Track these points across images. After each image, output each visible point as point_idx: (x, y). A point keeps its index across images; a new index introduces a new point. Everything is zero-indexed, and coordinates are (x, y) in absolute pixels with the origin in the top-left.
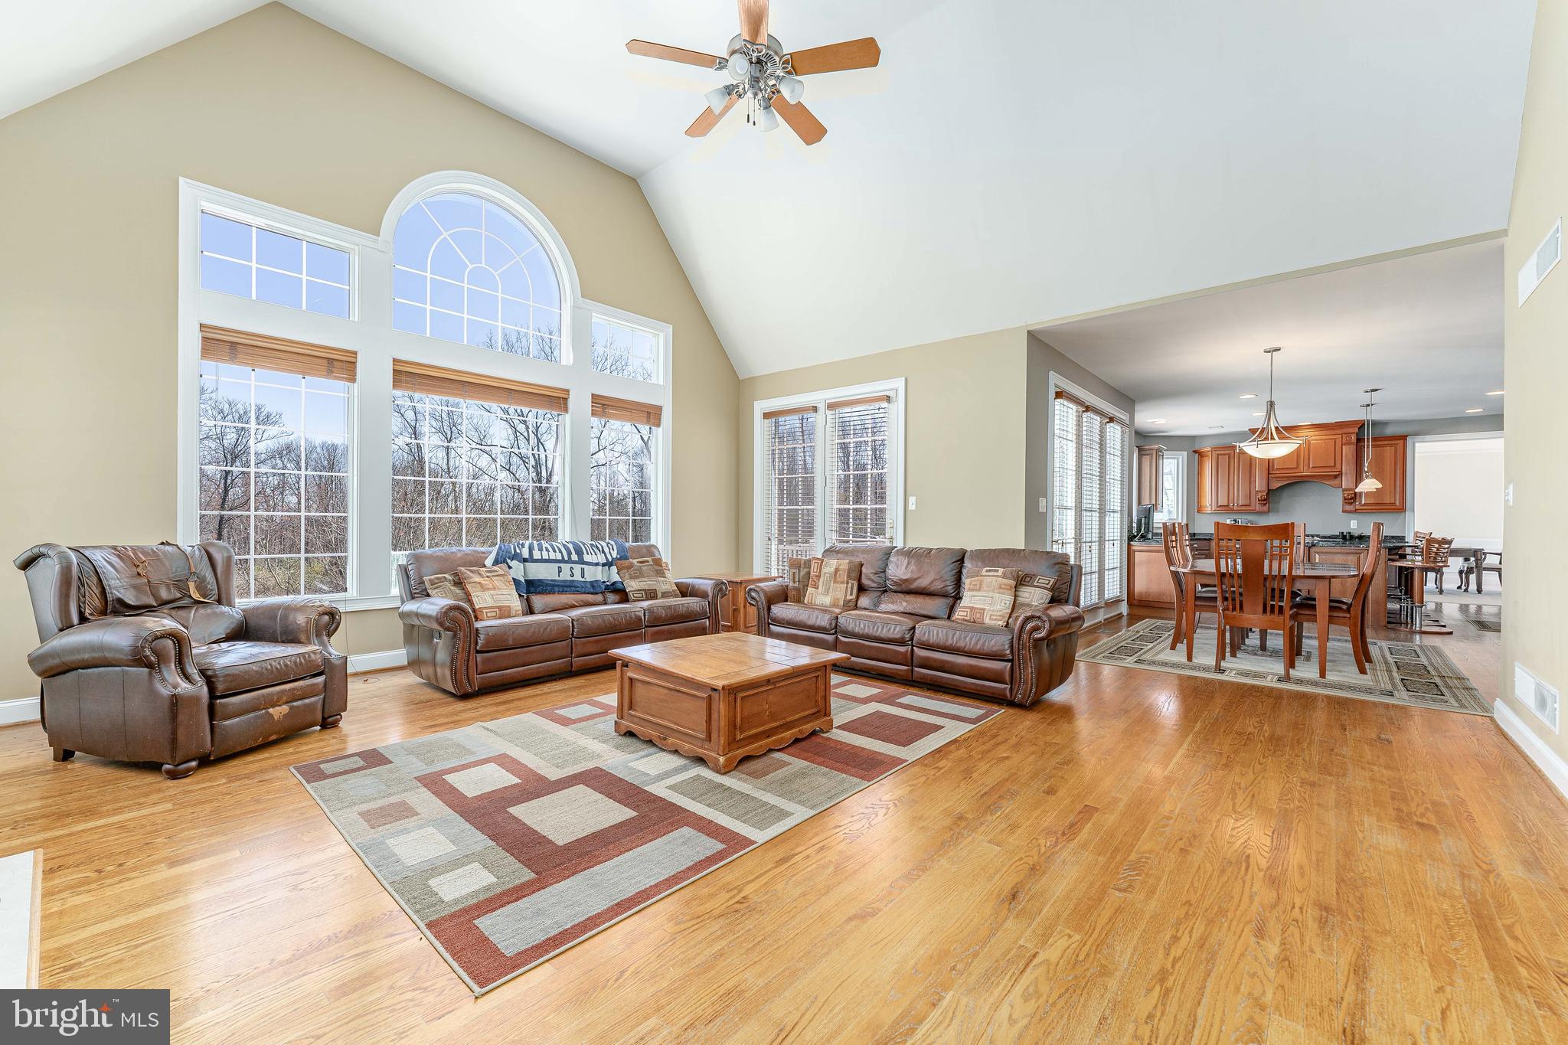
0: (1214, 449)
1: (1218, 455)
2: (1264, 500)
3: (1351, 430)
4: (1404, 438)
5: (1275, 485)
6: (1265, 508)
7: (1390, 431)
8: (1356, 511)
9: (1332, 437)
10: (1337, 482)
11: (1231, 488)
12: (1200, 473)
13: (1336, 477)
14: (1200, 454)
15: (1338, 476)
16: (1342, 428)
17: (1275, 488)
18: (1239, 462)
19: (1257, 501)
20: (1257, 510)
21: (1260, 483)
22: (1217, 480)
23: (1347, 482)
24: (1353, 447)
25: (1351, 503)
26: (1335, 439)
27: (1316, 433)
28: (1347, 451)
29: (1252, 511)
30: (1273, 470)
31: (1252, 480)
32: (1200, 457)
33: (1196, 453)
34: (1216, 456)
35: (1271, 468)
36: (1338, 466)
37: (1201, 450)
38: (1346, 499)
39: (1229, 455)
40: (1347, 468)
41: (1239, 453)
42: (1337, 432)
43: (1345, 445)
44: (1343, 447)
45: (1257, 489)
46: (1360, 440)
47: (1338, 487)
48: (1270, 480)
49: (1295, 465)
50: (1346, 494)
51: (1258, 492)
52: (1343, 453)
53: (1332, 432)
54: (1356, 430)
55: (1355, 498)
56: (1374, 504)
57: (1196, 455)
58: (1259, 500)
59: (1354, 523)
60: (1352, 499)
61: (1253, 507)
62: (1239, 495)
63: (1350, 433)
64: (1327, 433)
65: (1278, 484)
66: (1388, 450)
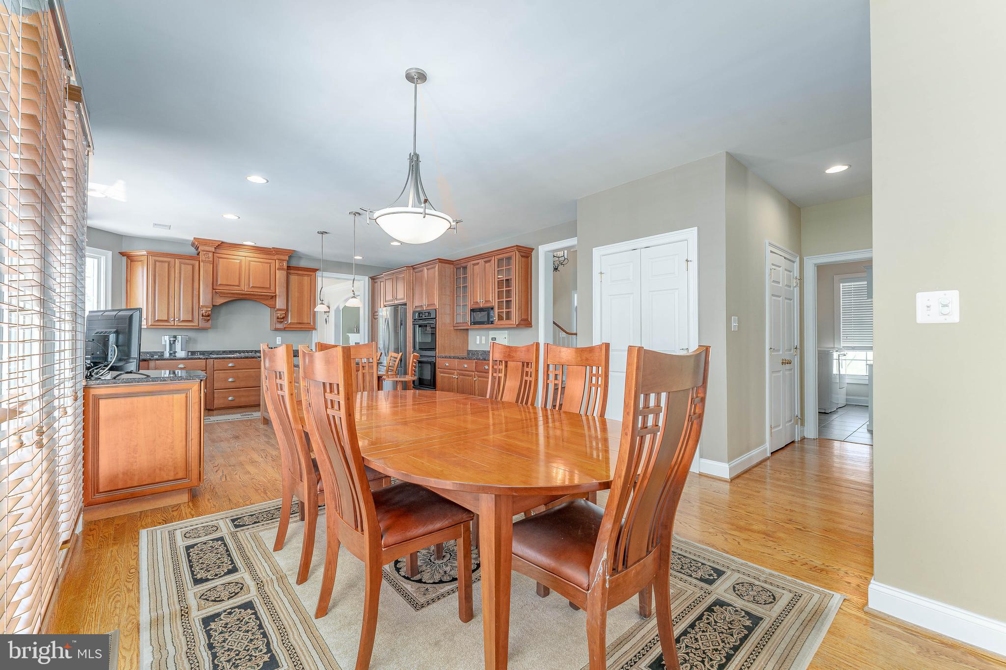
0: (150, 254)
1: (156, 261)
2: (208, 316)
3: (282, 257)
4: (315, 270)
5: (220, 301)
6: (208, 325)
7: (303, 264)
8: (284, 329)
9: (267, 261)
10: (271, 302)
11: (172, 304)
12: (129, 281)
13: (272, 298)
14: (130, 258)
15: (274, 297)
16: (277, 254)
17: (218, 304)
18: (180, 273)
19: (201, 317)
20: (200, 326)
21: (205, 298)
22: (155, 290)
23: (280, 303)
24: (285, 273)
25: (281, 322)
26: (270, 263)
27: (256, 255)
28: (281, 275)
29: (194, 327)
30: (217, 286)
31: (194, 294)
32: (129, 261)
33: (123, 256)
34: (153, 261)
35: (215, 283)
36: (272, 288)
37: (131, 254)
38: (278, 318)
39: (169, 263)
40: (280, 291)
41: (181, 263)
42: (272, 257)
43: (279, 269)
44: (277, 271)
45: (201, 304)
46: (289, 268)
47: (273, 307)
48: (214, 295)
49: (237, 283)
50: (280, 314)
51: (203, 307)
52: (277, 277)
53: (268, 257)
54: (287, 258)
55: (285, 318)
56: (297, 323)
57: (124, 259)
58: (203, 316)
59: (279, 339)
60: (283, 318)
61: (195, 324)
62: (180, 309)
63: (283, 260)
64: (264, 256)
65: (222, 301)
66: (306, 279)
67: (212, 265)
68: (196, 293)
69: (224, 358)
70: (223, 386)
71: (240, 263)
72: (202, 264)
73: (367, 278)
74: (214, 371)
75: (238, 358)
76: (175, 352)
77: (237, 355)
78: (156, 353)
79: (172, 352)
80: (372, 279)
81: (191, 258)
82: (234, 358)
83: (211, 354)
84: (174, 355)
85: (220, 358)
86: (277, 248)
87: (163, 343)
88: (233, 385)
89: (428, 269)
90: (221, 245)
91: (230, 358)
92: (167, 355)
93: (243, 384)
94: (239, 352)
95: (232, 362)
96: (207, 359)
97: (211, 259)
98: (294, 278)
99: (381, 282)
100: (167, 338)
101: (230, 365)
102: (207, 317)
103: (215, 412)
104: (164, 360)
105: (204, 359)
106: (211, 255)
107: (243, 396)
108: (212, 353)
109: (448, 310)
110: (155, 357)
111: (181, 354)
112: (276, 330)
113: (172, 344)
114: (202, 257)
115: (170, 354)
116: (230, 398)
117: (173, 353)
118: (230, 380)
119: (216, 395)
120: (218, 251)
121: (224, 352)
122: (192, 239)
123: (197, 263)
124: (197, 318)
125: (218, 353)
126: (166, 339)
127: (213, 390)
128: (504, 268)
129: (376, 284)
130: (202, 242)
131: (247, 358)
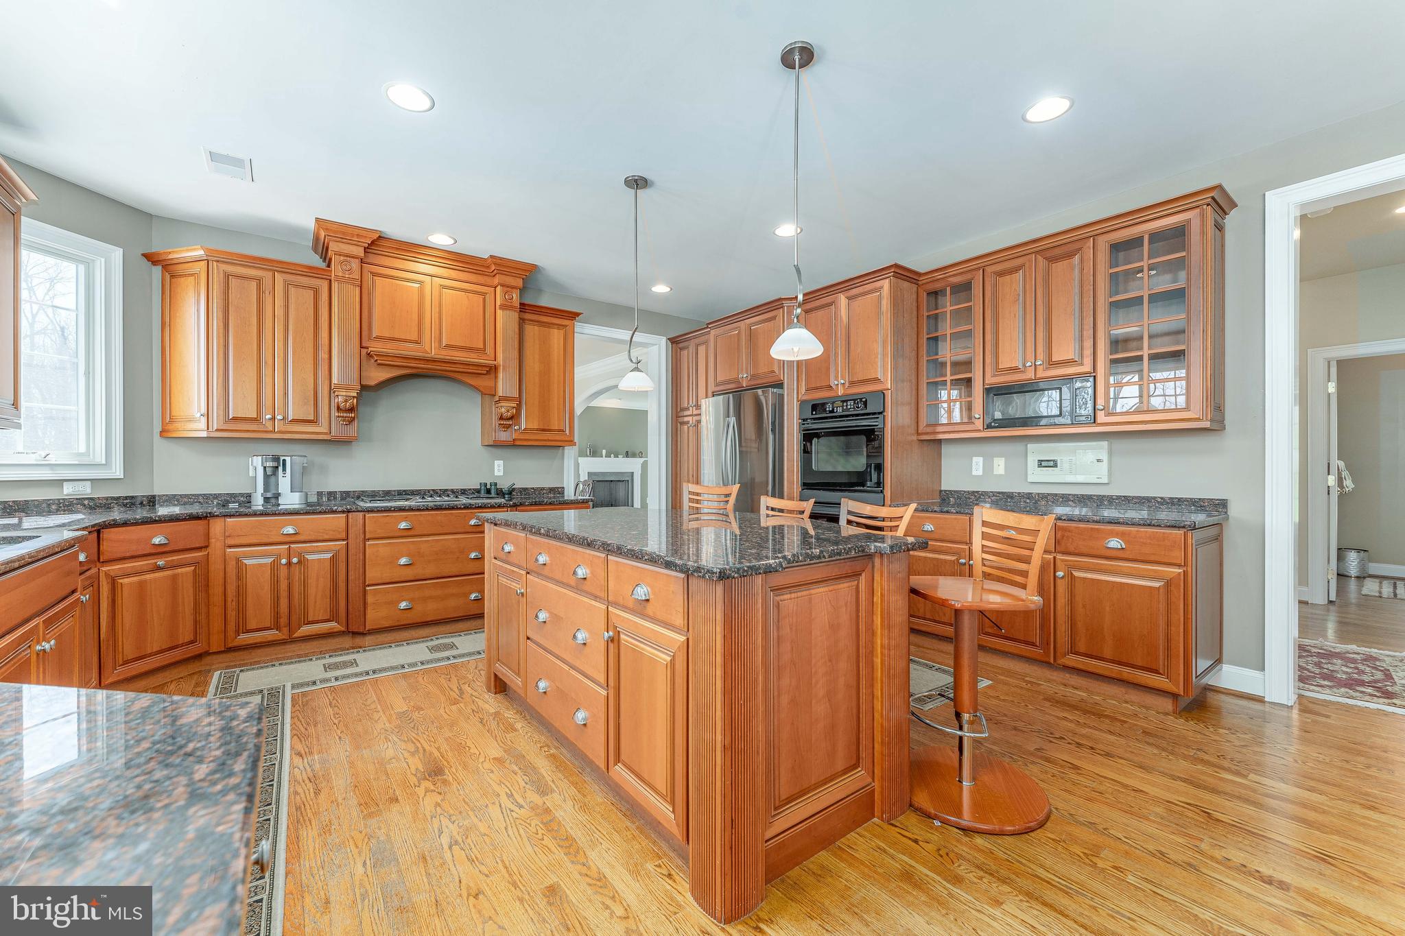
0: (214, 257)
1: (227, 276)
2: (351, 410)
3: (510, 281)
4: (573, 316)
5: (377, 375)
6: (352, 430)
7: (549, 300)
8: (511, 446)
9: (479, 288)
10: (487, 382)
11: (267, 379)
12: (167, 324)
13: (488, 372)
14: (168, 268)
15: (492, 370)
16: (501, 273)
17: (373, 383)
18: (287, 307)
19: (335, 413)
20: (333, 434)
21: (342, 369)
22: (226, 346)
23: (505, 384)
24: (514, 316)
25: (508, 427)
26: (484, 294)
27: (453, 274)
28: (505, 321)
29: (321, 437)
30: (369, 339)
31: (320, 358)
32: (168, 276)
33: (155, 263)
34: (222, 275)
35: (365, 333)
36: (489, 350)
37: (170, 257)
38: (501, 418)
39: (259, 281)
40: (504, 356)
41: (287, 285)
42: (488, 280)
43: (503, 307)
44: (499, 312)
45: (335, 381)
46: (523, 307)
47: (489, 394)
48: (364, 363)
49: (414, 337)
50: (505, 408)
51: (339, 387)
52: (499, 325)
53: (481, 279)
54: (519, 283)
55: (514, 418)
56: (537, 430)
57: (157, 271)
58: (339, 409)
59: (499, 466)
60: (511, 418)
61: (322, 428)
62: (286, 394)
63: (513, 287)
64: (472, 277)
65: (383, 375)
66: (556, 336)
67: (358, 289)
68: (323, 355)
69: (388, 510)
70: (387, 576)
71: (421, 292)
72: (335, 286)
73: (663, 341)
74: (365, 540)
75: (419, 510)
76: (277, 496)
77: (414, 502)
78: (233, 497)
79: (269, 495)
80: (672, 343)
81: (311, 271)
82: (411, 509)
83: (358, 498)
84: (273, 501)
85: (379, 510)
86: (501, 259)
87: (251, 473)
88: (409, 573)
89: (849, 298)
90: (376, 244)
91: (401, 509)
92: (258, 503)
93: (430, 570)
94: (421, 493)
95: (405, 519)
96: (349, 511)
97: (357, 276)
98: (531, 331)
99: (697, 345)
100: (258, 461)
101: (403, 525)
102: (350, 413)
103: (368, 640)
104: (255, 514)
105: (343, 512)
106: (355, 264)
107: (431, 597)
108: (360, 495)
109: (906, 395)
110: (231, 506)
111: (290, 499)
112: (497, 445)
113: (270, 476)
114: (336, 270)
115: (266, 500)
116: (403, 605)
117: (272, 498)
118: (403, 561)
119: (370, 599)
120: (372, 259)
121: (387, 494)
122: (311, 225)
123: (325, 284)
124: (327, 415)
125: (373, 495)
126: (257, 465)
127: (365, 586)
128: (1144, 264)
129: (685, 352)
130: (335, 232)
131: (438, 508)
